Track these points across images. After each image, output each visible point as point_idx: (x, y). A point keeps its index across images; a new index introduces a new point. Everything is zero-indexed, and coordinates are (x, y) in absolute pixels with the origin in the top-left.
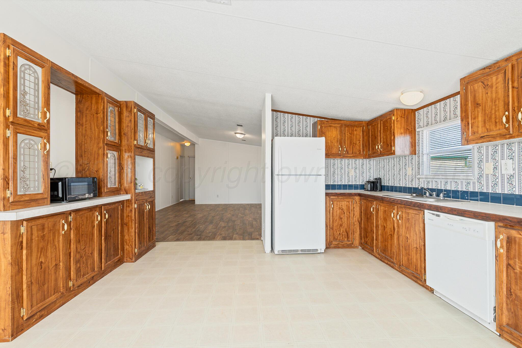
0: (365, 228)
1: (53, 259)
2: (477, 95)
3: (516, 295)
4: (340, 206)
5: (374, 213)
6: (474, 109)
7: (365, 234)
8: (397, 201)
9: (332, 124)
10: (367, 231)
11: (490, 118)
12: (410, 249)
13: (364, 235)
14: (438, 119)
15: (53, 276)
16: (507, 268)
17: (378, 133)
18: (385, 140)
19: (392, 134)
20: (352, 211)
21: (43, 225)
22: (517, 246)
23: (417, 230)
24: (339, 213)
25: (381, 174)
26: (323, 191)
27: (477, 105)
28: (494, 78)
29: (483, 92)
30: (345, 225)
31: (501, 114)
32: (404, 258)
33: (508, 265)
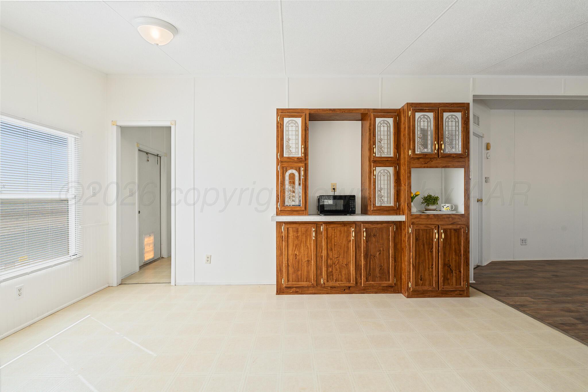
1: (305, 255)
15: (305, 268)
21: (298, 229)
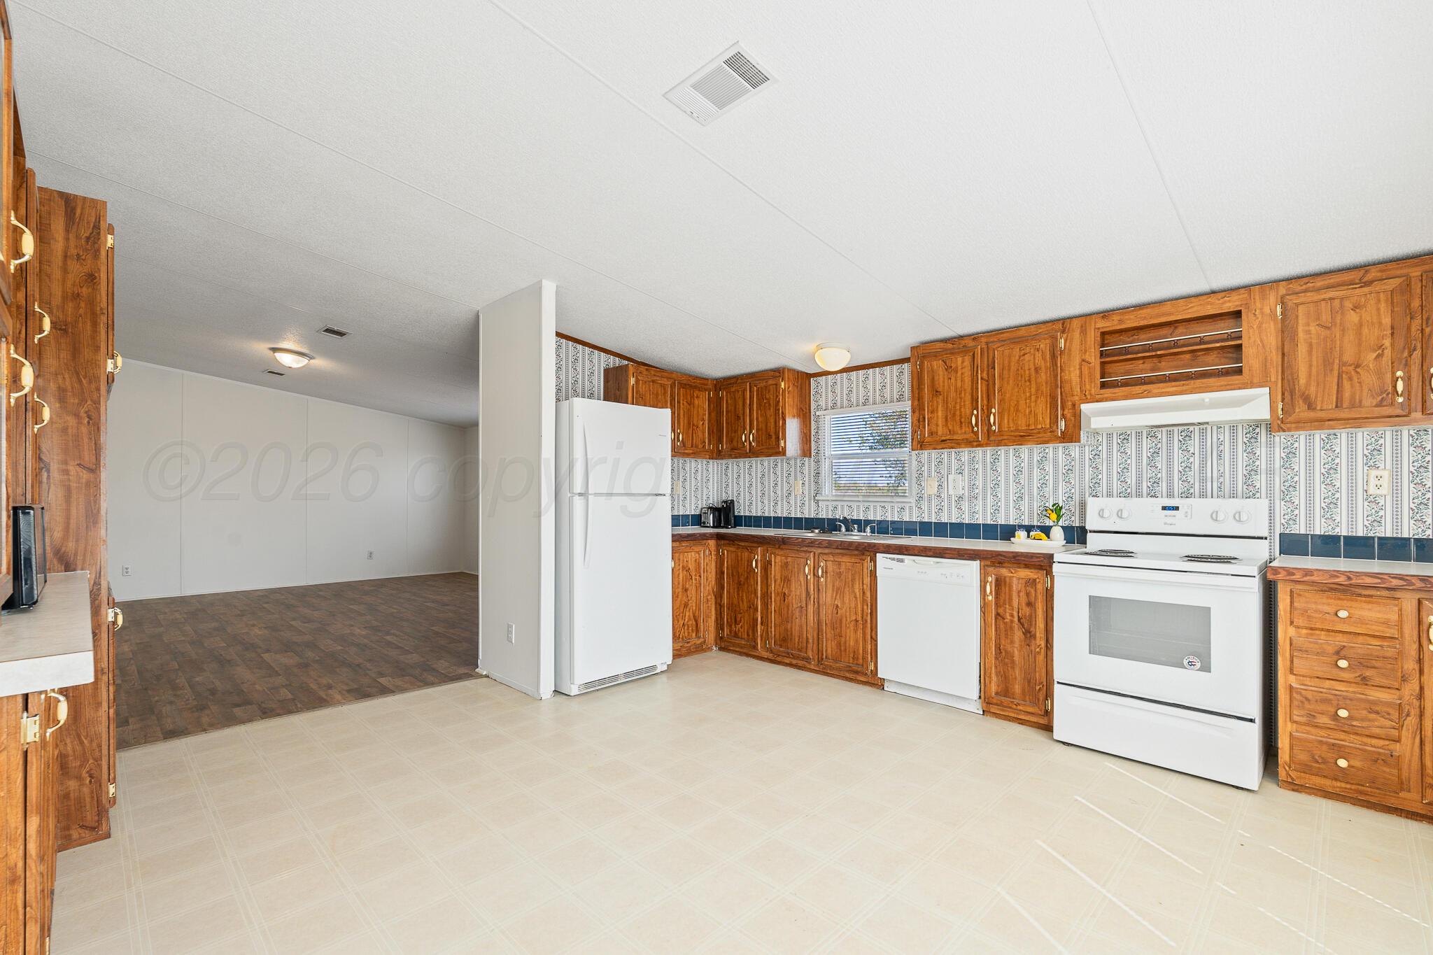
0: (732, 604)
2: (936, 378)
3: (1006, 651)
4: (685, 564)
5: (758, 571)
6: (932, 398)
7: (731, 618)
8: (820, 543)
9: (658, 378)
10: (738, 609)
11: (954, 415)
12: (843, 625)
13: (729, 620)
14: (854, 400)
16: (996, 619)
17: (744, 409)
18: (762, 426)
19: (781, 416)
20: (704, 572)
22: (1007, 589)
23: (857, 591)
24: (683, 578)
25: (730, 493)
26: (667, 530)
27: (936, 392)
28: (960, 360)
29: (944, 375)
30: (692, 604)
31: (968, 412)
32: (829, 646)
33: (998, 614)
